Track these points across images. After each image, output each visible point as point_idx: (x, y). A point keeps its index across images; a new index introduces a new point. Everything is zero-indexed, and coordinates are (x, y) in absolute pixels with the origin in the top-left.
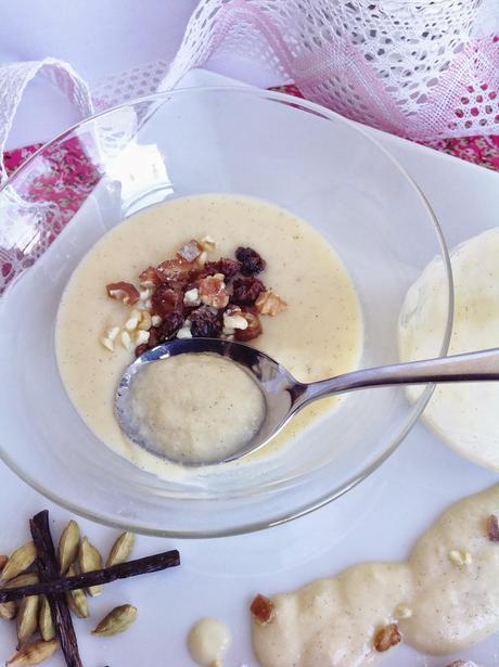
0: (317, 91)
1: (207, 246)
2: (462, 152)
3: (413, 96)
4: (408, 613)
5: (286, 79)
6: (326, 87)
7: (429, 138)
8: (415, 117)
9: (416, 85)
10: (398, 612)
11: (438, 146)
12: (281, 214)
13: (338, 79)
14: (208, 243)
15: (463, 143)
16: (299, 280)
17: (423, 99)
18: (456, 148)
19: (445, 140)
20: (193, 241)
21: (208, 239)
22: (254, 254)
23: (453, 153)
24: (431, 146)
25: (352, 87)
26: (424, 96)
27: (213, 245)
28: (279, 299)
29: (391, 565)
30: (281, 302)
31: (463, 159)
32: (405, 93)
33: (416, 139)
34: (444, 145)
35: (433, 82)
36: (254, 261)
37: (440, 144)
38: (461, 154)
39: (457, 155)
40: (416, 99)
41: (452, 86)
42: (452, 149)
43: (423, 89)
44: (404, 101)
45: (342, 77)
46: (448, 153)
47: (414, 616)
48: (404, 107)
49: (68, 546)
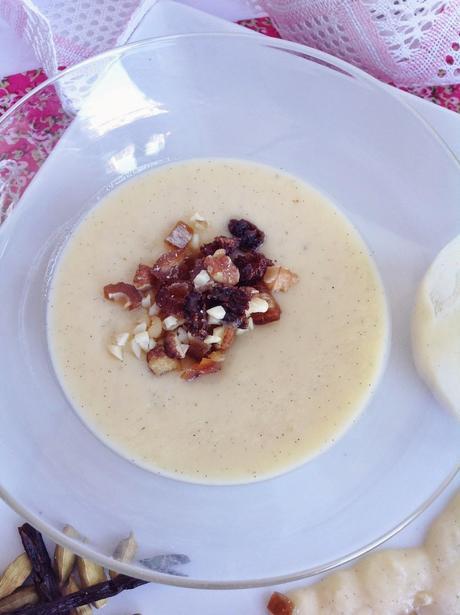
0: (297, 27)
1: (197, 225)
2: (448, 101)
3: (407, 41)
4: (429, 601)
5: (259, 12)
6: (309, 25)
7: (415, 85)
8: (405, 63)
9: (411, 30)
10: (418, 600)
11: (423, 94)
12: (277, 176)
13: (326, 18)
14: (200, 222)
15: (448, 91)
16: (305, 248)
17: (416, 44)
18: (441, 96)
19: (430, 88)
20: (180, 223)
21: (198, 217)
22: (251, 227)
23: (438, 101)
24: (416, 93)
25: (341, 29)
26: (417, 41)
27: (204, 223)
28: (289, 272)
29: (407, 551)
30: (292, 275)
31: (449, 108)
32: (400, 38)
33: (401, 85)
34: (429, 92)
35: (428, 26)
36: (252, 234)
37: (424, 91)
38: (446, 103)
39: (443, 105)
40: (409, 44)
41: (444, 31)
42: (437, 98)
43: (417, 34)
44: (397, 47)
45: (332, 16)
46: (434, 102)
47: (435, 603)
48: (397, 52)
49: (66, 560)
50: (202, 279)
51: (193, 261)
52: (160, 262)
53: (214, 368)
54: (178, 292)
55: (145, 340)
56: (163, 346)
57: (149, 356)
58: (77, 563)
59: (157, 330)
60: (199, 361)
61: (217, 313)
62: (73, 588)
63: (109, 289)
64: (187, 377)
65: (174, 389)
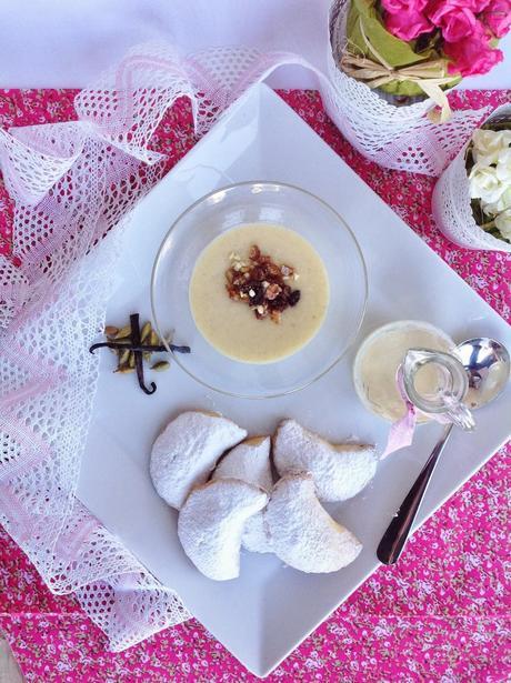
1: (293, 277)
14: (295, 278)
20: (293, 270)
21: (297, 277)
22: (297, 300)
36: (294, 301)
49: (146, 332)
50: (266, 284)
51: (276, 279)
52: (271, 265)
53: (231, 295)
54: (259, 275)
55: (238, 267)
56: (238, 274)
57: (232, 270)
58: (149, 336)
59: (243, 270)
60: (233, 290)
61: (252, 293)
62: (145, 344)
63: (256, 247)
64: (227, 286)
65: (221, 283)
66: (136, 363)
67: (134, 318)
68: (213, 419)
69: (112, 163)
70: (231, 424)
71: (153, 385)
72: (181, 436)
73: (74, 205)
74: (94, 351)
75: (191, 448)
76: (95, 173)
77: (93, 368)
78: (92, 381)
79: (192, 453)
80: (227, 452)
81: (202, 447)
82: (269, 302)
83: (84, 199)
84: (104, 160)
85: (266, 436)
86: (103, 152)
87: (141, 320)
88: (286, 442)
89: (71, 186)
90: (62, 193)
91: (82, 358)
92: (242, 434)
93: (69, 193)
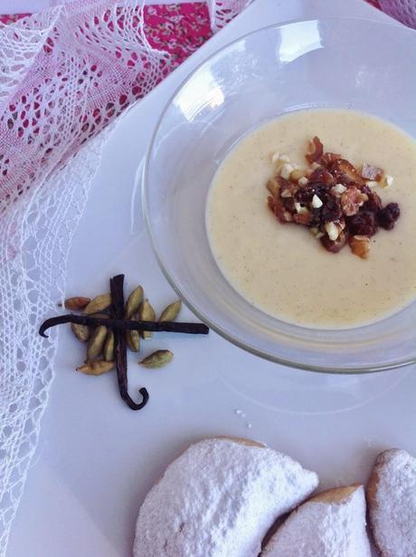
49: (134, 302)
50: (340, 189)
55: (287, 171)
58: (139, 309)
62: (133, 320)
63: (316, 140)
65: (260, 197)
66: (115, 352)
67: (117, 282)
68: (253, 450)
69: (96, 84)
70: (287, 460)
71: (144, 392)
72: (194, 484)
73: (41, 137)
74: (48, 331)
75: (214, 507)
76: (73, 96)
77: (44, 363)
78: (42, 386)
79: (216, 520)
80: (282, 519)
81: (236, 507)
82: (348, 220)
83: (54, 129)
84: (87, 80)
85: (355, 485)
86: (85, 73)
87: (129, 285)
88: (399, 492)
89: (38, 115)
90: (26, 124)
91: (25, 343)
92: (309, 481)
93: (34, 123)
